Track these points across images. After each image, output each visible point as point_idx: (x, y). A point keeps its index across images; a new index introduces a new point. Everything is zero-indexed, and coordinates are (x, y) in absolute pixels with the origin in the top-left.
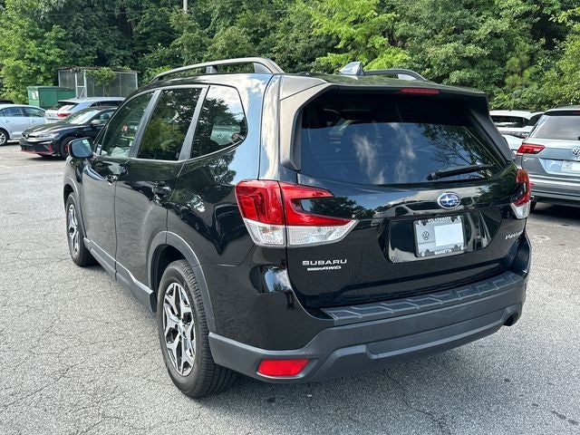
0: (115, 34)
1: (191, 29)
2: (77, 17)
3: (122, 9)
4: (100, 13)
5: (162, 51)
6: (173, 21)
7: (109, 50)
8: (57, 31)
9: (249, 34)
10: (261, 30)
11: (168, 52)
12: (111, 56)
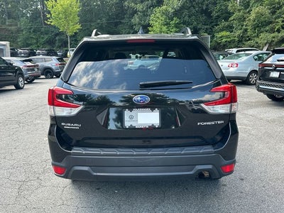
0: (203, 18)
1: (239, 10)
2: (186, 12)
3: (207, 5)
4: (197, 9)
5: (224, 24)
6: (229, 8)
7: (199, 26)
8: (176, 20)
9: (270, 9)
10: (277, 6)
11: (227, 24)
12: (200, 29)
